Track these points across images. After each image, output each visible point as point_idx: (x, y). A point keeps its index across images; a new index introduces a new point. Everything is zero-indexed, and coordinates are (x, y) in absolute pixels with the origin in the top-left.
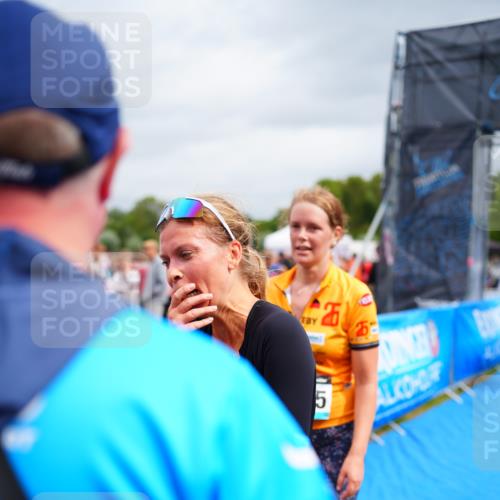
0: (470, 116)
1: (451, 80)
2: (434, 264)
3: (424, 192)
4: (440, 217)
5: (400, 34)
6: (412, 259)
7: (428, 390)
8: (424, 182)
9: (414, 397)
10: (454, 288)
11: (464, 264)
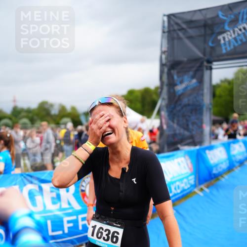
0: (200, 55)
1: (190, 38)
2: (186, 128)
3: (180, 93)
4: (189, 105)
5: (164, 15)
6: (175, 126)
7: (188, 188)
8: (180, 88)
9: (181, 192)
10: (197, 139)
11: (201, 127)
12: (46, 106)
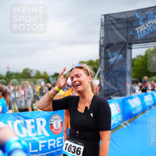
0: (125, 40)
1: (118, 29)
2: (116, 85)
3: (112, 63)
4: (117, 71)
5: (102, 15)
6: (109, 84)
7: (117, 123)
8: (112, 60)
10: (122, 93)
11: (125, 85)
12: (28, 71)
